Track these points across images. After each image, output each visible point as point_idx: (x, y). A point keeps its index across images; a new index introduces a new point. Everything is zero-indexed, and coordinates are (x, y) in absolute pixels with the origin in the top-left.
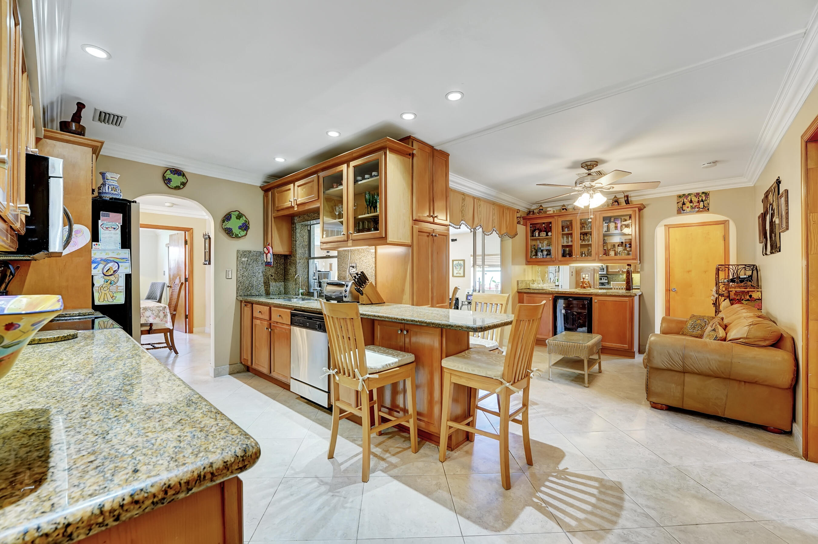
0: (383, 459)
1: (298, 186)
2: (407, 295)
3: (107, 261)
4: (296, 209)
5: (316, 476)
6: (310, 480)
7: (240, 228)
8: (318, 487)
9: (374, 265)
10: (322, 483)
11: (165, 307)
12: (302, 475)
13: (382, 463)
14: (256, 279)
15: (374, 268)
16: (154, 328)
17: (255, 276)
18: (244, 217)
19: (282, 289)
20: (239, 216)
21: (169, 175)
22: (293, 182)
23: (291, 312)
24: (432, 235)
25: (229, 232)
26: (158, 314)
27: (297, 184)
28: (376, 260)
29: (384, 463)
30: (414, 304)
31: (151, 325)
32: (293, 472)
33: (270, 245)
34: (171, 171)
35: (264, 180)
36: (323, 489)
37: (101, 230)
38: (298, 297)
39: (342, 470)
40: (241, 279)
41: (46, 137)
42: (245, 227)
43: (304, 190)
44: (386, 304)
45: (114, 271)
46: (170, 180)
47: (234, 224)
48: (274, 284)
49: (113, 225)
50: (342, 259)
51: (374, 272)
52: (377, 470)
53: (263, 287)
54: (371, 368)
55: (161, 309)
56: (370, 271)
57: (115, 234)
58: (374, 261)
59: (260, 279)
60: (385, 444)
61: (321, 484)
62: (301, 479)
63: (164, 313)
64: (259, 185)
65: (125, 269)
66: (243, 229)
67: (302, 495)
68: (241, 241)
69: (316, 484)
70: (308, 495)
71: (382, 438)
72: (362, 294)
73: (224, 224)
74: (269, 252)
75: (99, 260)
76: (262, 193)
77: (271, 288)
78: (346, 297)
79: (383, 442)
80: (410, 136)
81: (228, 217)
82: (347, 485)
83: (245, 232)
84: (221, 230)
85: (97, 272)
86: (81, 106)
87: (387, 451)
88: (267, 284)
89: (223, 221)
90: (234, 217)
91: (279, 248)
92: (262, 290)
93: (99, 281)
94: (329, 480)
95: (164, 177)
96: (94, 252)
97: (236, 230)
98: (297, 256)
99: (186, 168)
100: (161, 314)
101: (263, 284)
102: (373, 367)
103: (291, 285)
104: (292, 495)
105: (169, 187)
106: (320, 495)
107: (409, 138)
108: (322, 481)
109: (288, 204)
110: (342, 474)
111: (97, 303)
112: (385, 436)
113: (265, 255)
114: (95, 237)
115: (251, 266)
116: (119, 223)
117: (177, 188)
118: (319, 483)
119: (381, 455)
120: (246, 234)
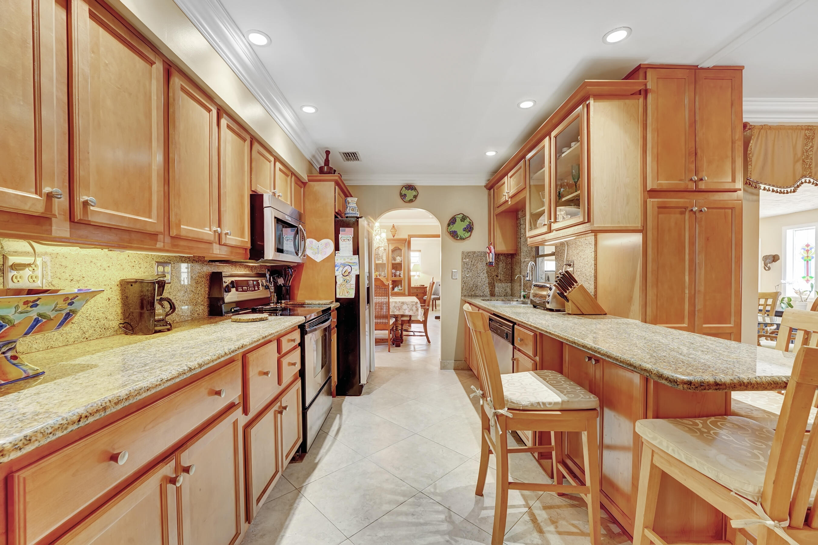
0: (540, 531)
1: (511, 177)
2: (636, 306)
3: (344, 265)
4: (510, 203)
5: (449, 507)
6: (441, 508)
7: (465, 230)
8: (442, 521)
9: (593, 262)
10: (449, 520)
11: (417, 302)
12: (438, 499)
13: (536, 534)
14: (480, 280)
15: (593, 266)
16: (413, 319)
17: (479, 276)
18: (468, 219)
19: (509, 290)
20: (464, 218)
21: (404, 191)
22: (506, 174)
23: (489, 316)
24: (692, 210)
25: (454, 235)
26: (412, 308)
27: (510, 175)
28: (596, 255)
29: (538, 537)
30: (648, 320)
31: (410, 316)
32: (432, 490)
33: (493, 244)
34: (406, 188)
35: (487, 178)
36: (445, 527)
37: (341, 242)
38: (519, 300)
39: (480, 517)
40: (465, 279)
41: (309, 181)
42: (470, 229)
43: (515, 180)
44: (608, 315)
45: (349, 273)
46: (405, 195)
47: (459, 227)
48: (500, 284)
49: (348, 237)
50: (559, 255)
51: (593, 271)
52: (522, 541)
53: (488, 287)
54: (512, 402)
55: (414, 303)
56: (589, 270)
57: (349, 244)
58: (593, 256)
59: (484, 280)
60: (558, 510)
61: (446, 520)
62: (433, 503)
63: (416, 307)
64: (483, 184)
65: (356, 271)
66: (468, 230)
67: (422, 521)
68: (466, 242)
69: (442, 517)
70: (426, 524)
71: (559, 501)
72: (568, 301)
73: (449, 227)
74: (491, 252)
75: (340, 264)
76: (486, 191)
77: (496, 289)
78: (548, 303)
79: (559, 507)
80: (640, 65)
81: (453, 221)
82: (471, 539)
83: (470, 233)
84: (447, 233)
85: (338, 273)
86: (328, 153)
87: (553, 522)
88: (492, 286)
89: (449, 225)
90: (458, 220)
91: (502, 247)
92: (487, 291)
93: (340, 280)
94: (457, 519)
95: (401, 194)
96: (337, 258)
97: (461, 233)
98: (522, 254)
99: (417, 182)
100: (414, 308)
101: (488, 285)
102: (515, 401)
103: (516, 286)
104: (413, 515)
105: (405, 202)
106: (437, 532)
107: (639, 68)
108: (450, 517)
109: (503, 199)
110: (477, 521)
111: (338, 296)
112: (567, 500)
113: (488, 254)
114: (337, 248)
115: (475, 266)
116: (351, 236)
117: (411, 201)
118: (446, 517)
119: (542, 524)
120: (470, 235)
